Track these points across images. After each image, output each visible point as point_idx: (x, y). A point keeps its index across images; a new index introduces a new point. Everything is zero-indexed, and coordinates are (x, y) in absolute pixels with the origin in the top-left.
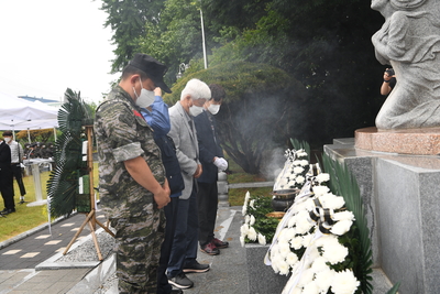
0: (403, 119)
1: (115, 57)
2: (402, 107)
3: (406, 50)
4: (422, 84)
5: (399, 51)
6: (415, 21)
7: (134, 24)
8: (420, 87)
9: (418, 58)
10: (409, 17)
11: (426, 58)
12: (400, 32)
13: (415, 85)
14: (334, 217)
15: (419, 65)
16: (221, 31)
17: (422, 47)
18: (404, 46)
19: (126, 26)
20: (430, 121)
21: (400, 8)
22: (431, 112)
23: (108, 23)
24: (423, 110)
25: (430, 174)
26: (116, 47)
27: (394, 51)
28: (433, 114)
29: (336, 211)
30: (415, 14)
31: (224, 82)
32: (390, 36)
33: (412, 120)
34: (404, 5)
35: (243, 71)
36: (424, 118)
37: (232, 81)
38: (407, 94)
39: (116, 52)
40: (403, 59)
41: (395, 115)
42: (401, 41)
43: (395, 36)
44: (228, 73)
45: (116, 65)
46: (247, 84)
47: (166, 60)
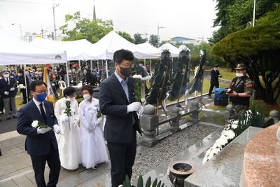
1: (216, 17)
26: (218, 11)
31: (247, 41)
35: (266, 33)
37: (254, 40)
39: (217, 14)
44: (253, 34)
45: (216, 22)
46: (265, 43)
47: (244, 19)
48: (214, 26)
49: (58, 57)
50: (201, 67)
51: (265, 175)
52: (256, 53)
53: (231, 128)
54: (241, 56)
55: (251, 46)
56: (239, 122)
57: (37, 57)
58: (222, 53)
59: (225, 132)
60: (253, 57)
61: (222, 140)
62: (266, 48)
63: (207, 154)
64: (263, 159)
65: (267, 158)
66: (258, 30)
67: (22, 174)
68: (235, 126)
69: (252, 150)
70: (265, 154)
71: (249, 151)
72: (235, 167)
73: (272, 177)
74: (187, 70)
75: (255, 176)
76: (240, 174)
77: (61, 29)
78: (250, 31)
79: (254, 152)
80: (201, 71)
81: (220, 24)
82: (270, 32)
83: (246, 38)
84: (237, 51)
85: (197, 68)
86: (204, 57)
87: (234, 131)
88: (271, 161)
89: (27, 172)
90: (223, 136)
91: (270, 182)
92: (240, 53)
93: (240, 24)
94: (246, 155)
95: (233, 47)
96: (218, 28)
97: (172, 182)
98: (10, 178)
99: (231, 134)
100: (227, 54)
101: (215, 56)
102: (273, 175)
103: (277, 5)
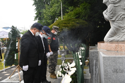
0: (111, 39)
1: (36, 15)
2: (111, 35)
3: (113, 17)
4: (118, 28)
5: (111, 17)
6: (116, 8)
7: (42, 5)
8: (117, 29)
9: (117, 20)
10: (114, 6)
11: (120, 19)
12: (111, 11)
13: (116, 28)
14: (71, 69)
15: (117, 22)
16: (69, 8)
17: (118, 16)
18: (112, 15)
19: (39, 6)
20: (120, 40)
21: (111, 3)
22: (121, 37)
23: (34, 4)
24: (118, 36)
25: (106, 57)
26: (36, 12)
27: (109, 17)
28: (121, 38)
29: (72, 68)
30: (116, 5)
31: (66, 25)
32: (108, 12)
33: (114, 39)
34: (113, 2)
35: (72, 21)
36: (118, 39)
37: (68, 24)
38: (113, 31)
39: (36, 14)
40: (112, 20)
41: (109, 38)
42: (111, 14)
43: (109, 12)
45: (36, 18)
46: (73, 25)
47: (51, 17)
48: (35, 20)
55: (68, 27)
66: (69, 20)
81: (37, 19)
82: (74, 21)
93: (50, 19)
95: (60, 27)
103: (67, 10)
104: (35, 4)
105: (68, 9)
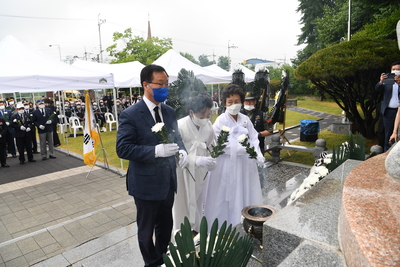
1: (301, 33)
7: (317, 8)
16: (381, 9)
19: (311, 10)
23: (299, 9)
26: (303, 25)
35: (365, 48)
39: (303, 29)
44: (348, 50)
45: (301, 39)
46: (363, 60)
47: (336, 34)
48: (299, 44)
49: (103, 80)
50: (283, 92)
51: (372, 213)
52: (353, 74)
53: (323, 163)
54: (334, 77)
55: (346, 65)
56: (334, 156)
57: (77, 80)
58: (309, 74)
59: (314, 169)
60: (348, 79)
61: (312, 179)
62: (366, 67)
63: (292, 197)
64: (368, 194)
65: (374, 193)
66: (355, 45)
67: (60, 225)
68: (328, 161)
69: (354, 184)
70: (370, 187)
71: (349, 184)
72: (331, 206)
73: (382, 214)
74: (265, 96)
75: (359, 214)
76: (337, 215)
77: (108, 49)
78: (344, 46)
79: (356, 185)
80: (282, 98)
81: (306, 41)
82: (370, 47)
83: (340, 55)
84: (329, 71)
85: (278, 94)
86: (287, 80)
87: (327, 166)
88: (380, 196)
89: (65, 222)
90: (312, 174)
91: (380, 221)
92: (332, 73)
93: (332, 41)
94: (345, 190)
95: (323, 66)
96: (304, 46)
97: (247, 231)
98: (45, 229)
99: (323, 171)
100: (316, 75)
101: (301, 78)
102: (383, 212)
103: (376, 16)
104: (302, 8)
105: (379, 13)
